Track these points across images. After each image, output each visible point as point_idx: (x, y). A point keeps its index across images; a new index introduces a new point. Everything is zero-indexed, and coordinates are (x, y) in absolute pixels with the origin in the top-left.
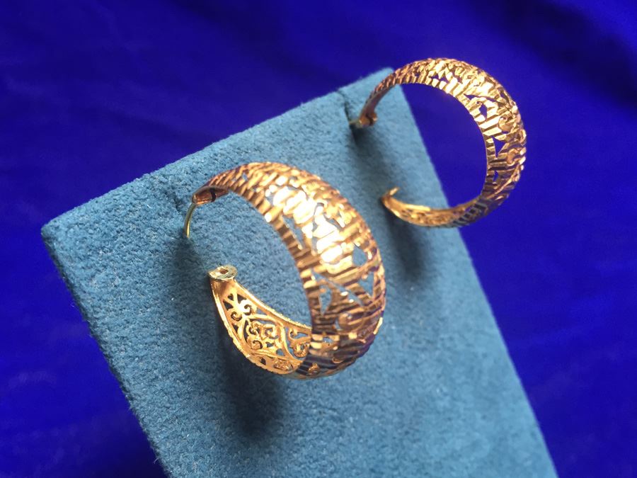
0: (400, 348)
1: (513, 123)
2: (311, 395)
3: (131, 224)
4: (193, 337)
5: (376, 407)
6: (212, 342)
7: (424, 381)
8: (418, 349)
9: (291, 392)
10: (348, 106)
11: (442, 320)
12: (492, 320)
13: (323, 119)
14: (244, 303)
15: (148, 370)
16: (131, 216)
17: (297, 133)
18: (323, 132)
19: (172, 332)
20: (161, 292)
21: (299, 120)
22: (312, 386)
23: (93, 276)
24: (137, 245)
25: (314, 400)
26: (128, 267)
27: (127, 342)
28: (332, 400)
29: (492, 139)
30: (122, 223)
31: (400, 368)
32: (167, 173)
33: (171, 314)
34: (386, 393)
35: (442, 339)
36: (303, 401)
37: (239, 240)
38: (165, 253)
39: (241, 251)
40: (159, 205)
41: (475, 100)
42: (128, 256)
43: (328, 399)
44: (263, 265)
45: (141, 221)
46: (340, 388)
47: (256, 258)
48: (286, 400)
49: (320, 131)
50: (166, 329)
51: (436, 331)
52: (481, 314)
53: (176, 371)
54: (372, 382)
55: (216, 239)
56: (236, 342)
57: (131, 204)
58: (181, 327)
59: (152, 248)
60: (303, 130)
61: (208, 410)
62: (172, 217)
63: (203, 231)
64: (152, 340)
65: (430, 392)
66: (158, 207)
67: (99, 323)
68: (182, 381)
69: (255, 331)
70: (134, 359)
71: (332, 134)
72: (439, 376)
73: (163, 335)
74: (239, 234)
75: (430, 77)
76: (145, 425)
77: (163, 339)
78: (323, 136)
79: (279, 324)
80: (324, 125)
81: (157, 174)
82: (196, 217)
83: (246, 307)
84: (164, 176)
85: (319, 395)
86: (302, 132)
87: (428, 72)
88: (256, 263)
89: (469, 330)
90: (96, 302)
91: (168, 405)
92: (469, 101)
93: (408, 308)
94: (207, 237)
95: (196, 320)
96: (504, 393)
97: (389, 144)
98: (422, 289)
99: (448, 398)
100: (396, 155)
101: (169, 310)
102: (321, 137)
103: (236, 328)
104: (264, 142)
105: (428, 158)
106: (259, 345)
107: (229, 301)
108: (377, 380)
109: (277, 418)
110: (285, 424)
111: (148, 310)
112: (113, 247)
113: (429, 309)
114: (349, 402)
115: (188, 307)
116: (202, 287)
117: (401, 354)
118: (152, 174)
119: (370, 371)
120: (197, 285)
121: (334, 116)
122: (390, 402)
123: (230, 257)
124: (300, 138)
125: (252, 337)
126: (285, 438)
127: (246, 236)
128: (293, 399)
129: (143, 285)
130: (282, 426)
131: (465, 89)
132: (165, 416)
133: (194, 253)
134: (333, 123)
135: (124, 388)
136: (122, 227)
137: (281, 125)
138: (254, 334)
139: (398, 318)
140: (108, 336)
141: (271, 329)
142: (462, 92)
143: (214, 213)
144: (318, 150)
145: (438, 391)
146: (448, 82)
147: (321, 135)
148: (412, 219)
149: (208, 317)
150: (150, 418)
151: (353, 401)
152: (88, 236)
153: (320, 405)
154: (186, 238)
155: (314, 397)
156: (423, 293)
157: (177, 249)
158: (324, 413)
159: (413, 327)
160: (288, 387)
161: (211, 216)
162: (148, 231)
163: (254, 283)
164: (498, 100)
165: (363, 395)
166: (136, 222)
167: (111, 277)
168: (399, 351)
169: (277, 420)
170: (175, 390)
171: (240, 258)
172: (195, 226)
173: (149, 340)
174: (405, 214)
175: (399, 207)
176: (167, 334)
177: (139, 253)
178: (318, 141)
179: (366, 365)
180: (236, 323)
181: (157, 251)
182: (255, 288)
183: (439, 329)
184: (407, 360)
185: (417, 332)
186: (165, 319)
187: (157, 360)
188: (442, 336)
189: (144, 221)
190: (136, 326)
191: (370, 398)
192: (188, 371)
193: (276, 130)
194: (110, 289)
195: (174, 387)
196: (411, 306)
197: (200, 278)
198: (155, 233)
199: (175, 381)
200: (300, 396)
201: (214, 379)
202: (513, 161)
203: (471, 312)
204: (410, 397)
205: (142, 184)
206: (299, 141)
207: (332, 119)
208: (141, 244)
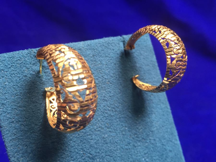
0: (128, 138)
2: (81, 146)
3: (18, 64)
4: (34, 110)
5: (112, 158)
7: (137, 154)
8: (137, 140)
9: (72, 142)
10: (125, 42)
11: (152, 131)
12: (177, 138)
13: (112, 45)
15: (10, 118)
16: (19, 62)
17: (99, 47)
18: (111, 49)
19: (24, 107)
20: (24, 91)
21: (101, 43)
22: (83, 142)
24: (18, 72)
26: (12, 79)
27: (4, 106)
28: (90, 150)
29: (169, 56)
30: (14, 63)
31: (126, 145)
33: (27, 100)
34: (118, 154)
35: (150, 139)
36: (77, 147)
38: (29, 78)
40: (31, 60)
41: (165, 40)
42: (14, 75)
43: (88, 149)
45: (22, 64)
46: (96, 146)
48: (69, 145)
49: (109, 48)
50: (22, 105)
51: (148, 136)
52: (172, 134)
53: (22, 121)
54: (112, 148)
56: (48, 115)
57: (20, 57)
58: (29, 106)
59: (24, 75)
60: (102, 47)
61: (33, 139)
62: (37, 66)
64: (15, 107)
65: (139, 159)
66: (31, 61)
68: (24, 126)
70: (6, 112)
71: (115, 51)
72: (145, 154)
73: (20, 107)
76: (4, 138)
77: (20, 109)
78: (111, 51)
80: (112, 47)
82: (47, 68)
85: (85, 147)
86: (101, 47)
87: (150, 29)
89: (165, 139)
91: (15, 133)
92: (162, 40)
93: (136, 123)
95: (36, 105)
100: (143, 64)
101: (25, 98)
102: (110, 51)
103: (51, 111)
104: (83, 48)
107: (52, 101)
108: (114, 148)
109: (63, 150)
110: (66, 154)
111: (17, 96)
112: (8, 71)
113: (146, 126)
114: (99, 153)
116: (42, 93)
117: (128, 140)
118: (32, 49)
119: (112, 144)
120: (40, 92)
122: (119, 158)
124: (100, 49)
126: (65, 160)
128: (73, 145)
129: (17, 87)
130: (65, 154)
132: (13, 137)
133: (42, 80)
136: (13, 64)
137: (93, 43)
139: (130, 125)
144: (107, 55)
145: (143, 159)
146: (156, 33)
147: (110, 50)
150: (6, 136)
151: (101, 153)
153: (84, 151)
154: (40, 74)
155: (83, 147)
158: (86, 154)
159: (136, 131)
160: (71, 140)
162: (24, 68)
165: (106, 152)
166: (20, 64)
167: (4, 81)
169: (63, 152)
170: (20, 129)
172: (46, 71)
174: (140, 86)
175: (139, 83)
176: (22, 107)
177: (18, 75)
178: (108, 52)
179: (110, 140)
180: (52, 109)
181: (26, 76)
183: (149, 135)
184: (131, 143)
185: (138, 133)
186: (23, 101)
187: (15, 115)
188: (150, 138)
189: (23, 64)
190: (10, 101)
191: (109, 154)
192: (27, 123)
193: (90, 44)
194: (2, 85)
195: (20, 127)
196: (138, 122)
197: (42, 90)
198: (28, 70)
199: (21, 125)
200: (76, 145)
201: (39, 129)
202: (179, 67)
203: (167, 132)
204: (129, 159)
205: (27, 51)
206: (99, 50)
207: (116, 45)
208: (20, 72)
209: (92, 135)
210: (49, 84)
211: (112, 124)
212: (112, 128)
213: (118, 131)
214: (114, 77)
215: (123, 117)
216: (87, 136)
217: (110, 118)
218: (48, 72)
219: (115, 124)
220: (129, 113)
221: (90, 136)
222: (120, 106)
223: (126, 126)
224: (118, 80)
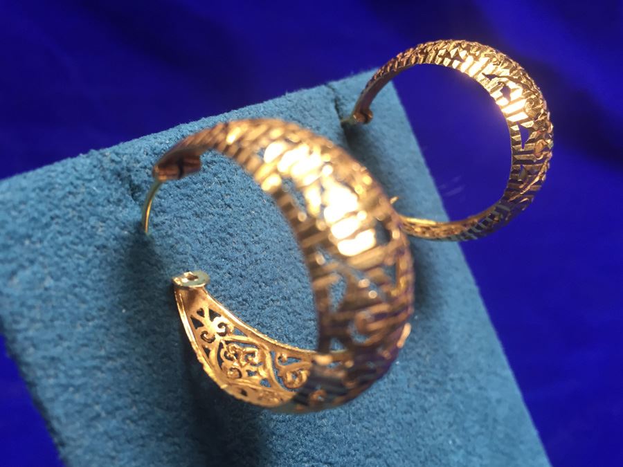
0: (406, 388)
1: (540, 109)
2: (302, 444)
3: (70, 210)
4: (151, 362)
5: (381, 461)
6: (176, 371)
7: (435, 430)
8: (426, 390)
9: (277, 440)
11: (451, 356)
12: (503, 360)
13: (311, 112)
14: (217, 320)
15: (86, 405)
16: (71, 199)
19: (121, 354)
20: (109, 300)
22: (303, 433)
23: (14, 273)
24: (78, 238)
25: (305, 450)
26: (64, 265)
28: (327, 452)
29: (517, 126)
30: (57, 207)
31: (406, 412)
32: (121, 151)
33: (122, 330)
34: (391, 443)
35: (452, 380)
36: (292, 452)
37: (211, 243)
38: (115, 251)
39: (214, 257)
40: (109, 189)
41: (496, 80)
42: (65, 250)
43: (322, 451)
44: (241, 276)
45: (84, 207)
46: (336, 436)
47: (233, 266)
48: (271, 450)
50: (114, 350)
51: (445, 370)
52: (493, 352)
53: (126, 407)
54: (374, 429)
55: (182, 239)
56: (207, 369)
57: (72, 184)
58: (134, 349)
59: (99, 243)
61: (169, 462)
62: (126, 207)
63: (166, 227)
64: (94, 363)
65: (442, 444)
66: (108, 192)
67: (20, 337)
68: (134, 422)
69: (232, 356)
70: (67, 389)
72: (451, 425)
73: (109, 358)
74: (212, 235)
75: (440, 56)
77: (110, 364)
79: (264, 348)
80: (312, 119)
81: (108, 151)
82: (157, 209)
83: (220, 326)
84: (117, 154)
85: (311, 444)
87: (437, 51)
88: (232, 272)
89: (481, 371)
90: (16, 308)
91: (113, 454)
92: (489, 82)
94: (171, 236)
95: (155, 340)
96: (522, 447)
97: (385, 150)
98: (427, 318)
99: (462, 452)
100: (393, 163)
101: (118, 325)
103: (207, 352)
105: (427, 171)
106: (237, 373)
107: (198, 317)
108: (381, 427)
111: (90, 323)
112: (45, 238)
113: (436, 343)
114: (348, 454)
115: (144, 322)
116: (164, 298)
117: (407, 396)
118: (102, 151)
119: (373, 417)
120: (157, 295)
121: (323, 111)
122: (396, 455)
123: (200, 263)
125: (227, 363)
127: (221, 239)
128: (280, 449)
129: (84, 290)
131: (483, 68)
133: (153, 253)
134: (323, 118)
135: (52, 430)
136: (57, 212)
137: (263, 112)
138: (231, 359)
140: (31, 356)
141: (253, 354)
142: (480, 71)
143: (181, 206)
145: (450, 442)
146: (462, 61)
148: (416, 232)
149: (171, 337)
151: (353, 453)
152: (10, 219)
153: (313, 458)
154: (144, 234)
155: (306, 446)
156: (429, 324)
157: (132, 247)
159: (419, 364)
160: (274, 434)
161: (178, 210)
162: (93, 221)
163: (231, 298)
164: (522, 82)
165: (365, 446)
166: (78, 208)
167: (39, 276)
168: (406, 392)
170: (123, 434)
171: (213, 265)
173: (89, 363)
176: (114, 356)
177: (80, 248)
179: (367, 408)
180: (207, 345)
181: (105, 247)
182: (231, 304)
183: (447, 367)
184: (414, 403)
185: (424, 370)
186: (112, 337)
187: (100, 392)
188: (451, 376)
189: (88, 207)
190: (72, 344)
191: (374, 449)
192: (142, 407)
194: (37, 292)
195: (122, 429)
197: (160, 286)
198: (103, 224)
199: (124, 420)
200: (288, 445)
201: (178, 420)
203: (481, 350)
204: (420, 450)
205: (88, 161)
207: (321, 114)
208: (82, 236)
210: (175, 263)
218: (164, 223)
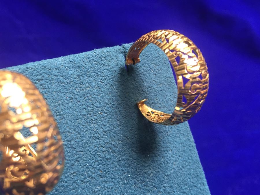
13: (106, 58)
17: (86, 63)
18: (105, 64)
29: (181, 76)
41: (174, 53)
60: (91, 62)
71: (111, 67)
78: (104, 67)
80: (106, 61)
87: (154, 36)
89: (186, 184)
93: (143, 166)
98: (156, 156)
104: (63, 66)
124: (89, 66)
131: (170, 46)
137: (77, 58)
139: (135, 170)
144: (99, 73)
156: (156, 159)
159: (144, 177)
164: (189, 54)
178: (100, 69)
185: (147, 180)
193: (73, 60)
196: (146, 165)
202: (196, 91)
206: (87, 67)
207: (113, 59)
209: (77, 189)
211: (107, 171)
212: (108, 176)
213: (117, 180)
214: (110, 103)
215: (123, 160)
216: (70, 191)
217: (105, 163)
219: (112, 170)
220: (134, 153)
221: (74, 191)
222: (119, 144)
223: (128, 172)
224: (116, 107)
